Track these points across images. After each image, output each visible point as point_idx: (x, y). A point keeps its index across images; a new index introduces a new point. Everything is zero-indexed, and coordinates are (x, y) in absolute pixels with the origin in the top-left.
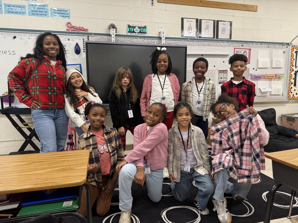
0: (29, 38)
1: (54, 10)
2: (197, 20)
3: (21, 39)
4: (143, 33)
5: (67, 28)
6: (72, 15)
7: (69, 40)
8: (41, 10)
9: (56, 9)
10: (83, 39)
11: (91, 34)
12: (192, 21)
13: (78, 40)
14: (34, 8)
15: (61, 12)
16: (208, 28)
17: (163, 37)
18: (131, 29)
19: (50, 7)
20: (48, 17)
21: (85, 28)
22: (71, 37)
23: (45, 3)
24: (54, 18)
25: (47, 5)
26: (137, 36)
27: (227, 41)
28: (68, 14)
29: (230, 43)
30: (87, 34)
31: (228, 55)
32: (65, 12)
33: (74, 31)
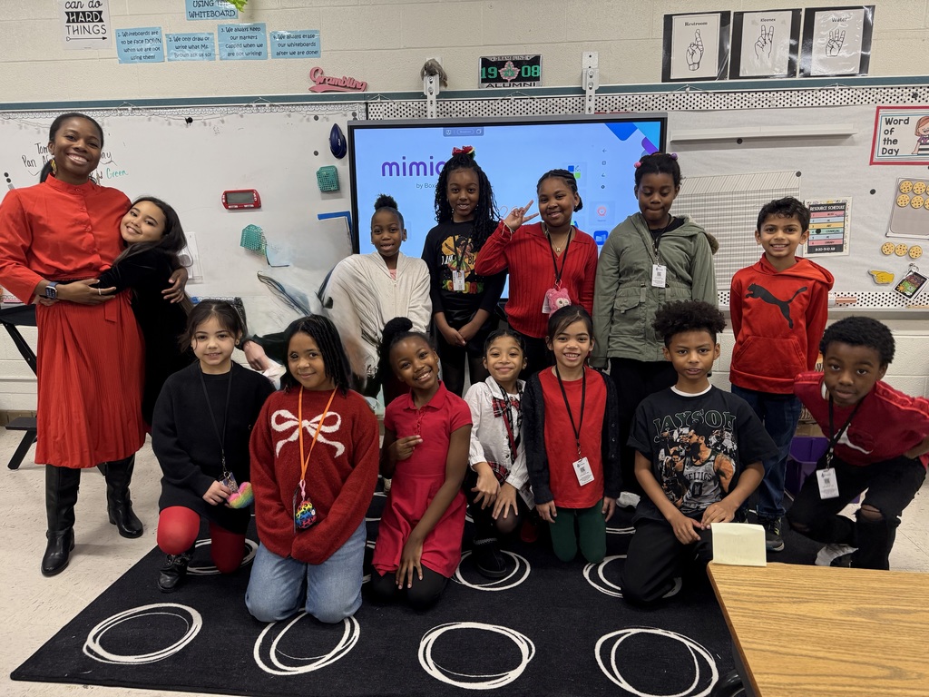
0: (223, 122)
1: (282, 37)
2: (725, 16)
3: (205, 124)
4: (530, 79)
5: (313, 85)
6: (325, 44)
7: (316, 118)
8: (249, 41)
9: (284, 33)
11: (373, 96)
12: (706, 24)
13: (341, 117)
14: (233, 38)
15: (298, 41)
16: (767, 41)
17: (588, 90)
18: (490, 69)
19: (269, 30)
20: (266, 58)
21: (359, 79)
22: (321, 110)
23: (259, 21)
24: (281, 60)
25: (264, 25)
26: (508, 93)
27: (846, 81)
28: (314, 44)
29: (858, 90)
30: (364, 97)
31: (848, 136)
32: (307, 40)
33: (329, 91)
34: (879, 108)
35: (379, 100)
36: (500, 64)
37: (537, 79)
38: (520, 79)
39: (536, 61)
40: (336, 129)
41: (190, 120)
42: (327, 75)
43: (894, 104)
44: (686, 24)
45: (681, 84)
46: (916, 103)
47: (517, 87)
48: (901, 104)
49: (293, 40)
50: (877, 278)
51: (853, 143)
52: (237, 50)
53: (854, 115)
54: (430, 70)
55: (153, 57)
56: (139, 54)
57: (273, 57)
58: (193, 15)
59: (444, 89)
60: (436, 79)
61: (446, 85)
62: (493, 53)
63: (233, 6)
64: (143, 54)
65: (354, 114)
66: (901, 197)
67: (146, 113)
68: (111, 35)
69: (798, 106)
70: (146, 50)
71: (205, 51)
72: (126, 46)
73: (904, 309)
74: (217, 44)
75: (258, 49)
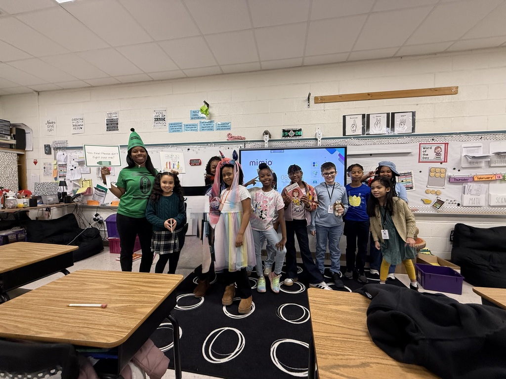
0: (199, 150)
1: (219, 124)
2: (364, 116)
3: (193, 150)
4: (299, 136)
5: (228, 138)
6: (232, 127)
7: (228, 148)
8: (209, 126)
9: (220, 123)
10: (241, 147)
11: (247, 141)
12: (357, 118)
13: (236, 148)
14: (204, 125)
15: (224, 125)
16: (379, 123)
17: (318, 139)
18: (285, 133)
19: (215, 122)
20: (214, 130)
21: (243, 136)
22: (230, 146)
23: (212, 120)
24: (218, 131)
26: (291, 140)
27: (408, 135)
28: (229, 126)
29: (412, 138)
30: (244, 142)
31: (410, 153)
32: (227, 125)
33: (233, 140)
34: (420, 144)
35: (249, 143)
36: (289, 131)
37: (301, 135)
38: (295, 135)
39: (300, 130)
40: (235, 151)
41: (189, 149)
42: (233, 135)
43: (425, 142)
44: (350, 118)
45: (350, 137)
46: (433, 142)
47: (294, 138)
48: (428, 142)
49: (222, 125)
50: (424, 202)
51: (412, 155)
52: (205, 128)
53: (412, 146)
54: (266, 133)
55: (179, 131)
56: (175, 130)
57: (216, 130)
58: (192, 118)
60: (268, 136)
61: (271, 138)
62: (286, 128)
64: (176, 130)
66: (431, 174)
67: (175, 147)
68: (167, 125)
69: (391, 144)
71: (195, 129)
72: (172, 128)
73: (436, 213)
74: (199, 126)
75: (212, 128)
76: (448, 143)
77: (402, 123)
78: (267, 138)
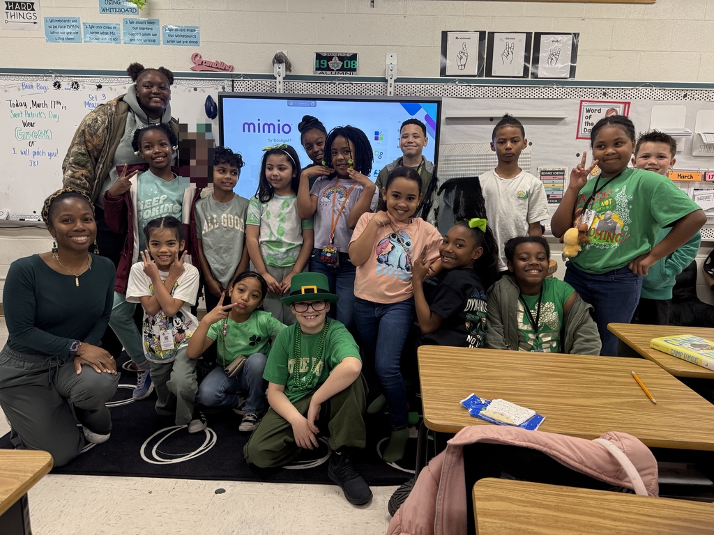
1: (171, 30)
2: (482, 34)
3: (111, 89)
4: (350, 70)
5: (194, 65)
6: (202, 38)
7: (195, 89)
8: (146, 31)
9: (173, 27)
11: (238, 76)
12: (469, 38)
13: (212, 90)
14: (134, 28)
15: (183, 33)
16: (510, 53)
17: (389, 79)
18: (322, 61)
19: (162, 24)
20: (159, 44)
21: (228, 64)
22: (199, 84)
23: (154, 17)
24: (170, 46)
25: (158, 21)
26: (334, 78)
27: (561, 82)
28: (195, 36)
29: (568, 89)
30: (231, 76)
31: (562, 119)
32: (189, 33)
33: (205, 70)
34: (582, 101)
35: (242, 79)
36: (329, 58)
37: (355, 70)
38: (343, 69)
39: (354, 57)
40: (209, 98)
41: (100, 87)
42: (204, 59)
43: (591, 99)
44: (457, 38)
45: (453, 79)
46: (605, 99)
47: (340, 75)
48: (596, 99)
49: (179, 33)
51: (566, 124)
52: (137, 37)
54: (279, 59)
55: (72, 39)
56: (60, 36)
57: (164, 44)
58: (104, 10)
59: (288, 73)
60: (283, 66)
61: (290, 71)
62: (324, 50)
63: (135, 6)
64: (65, 36)
65: (223, 88)
68: (41, 22)
69: (530, 98)
70: (67, 33)
71: (113, 37)
72: (52, 30)
74: (122, 32)
75: (153, 38)
76: (629, 103)
77: (554, 56)
78: (280, 70)
